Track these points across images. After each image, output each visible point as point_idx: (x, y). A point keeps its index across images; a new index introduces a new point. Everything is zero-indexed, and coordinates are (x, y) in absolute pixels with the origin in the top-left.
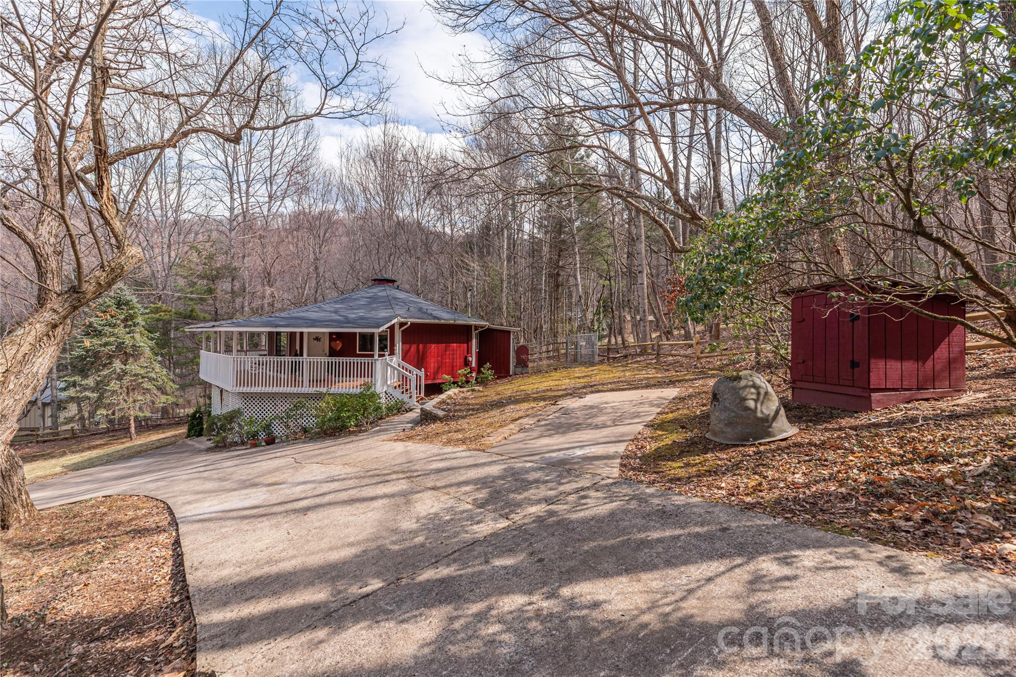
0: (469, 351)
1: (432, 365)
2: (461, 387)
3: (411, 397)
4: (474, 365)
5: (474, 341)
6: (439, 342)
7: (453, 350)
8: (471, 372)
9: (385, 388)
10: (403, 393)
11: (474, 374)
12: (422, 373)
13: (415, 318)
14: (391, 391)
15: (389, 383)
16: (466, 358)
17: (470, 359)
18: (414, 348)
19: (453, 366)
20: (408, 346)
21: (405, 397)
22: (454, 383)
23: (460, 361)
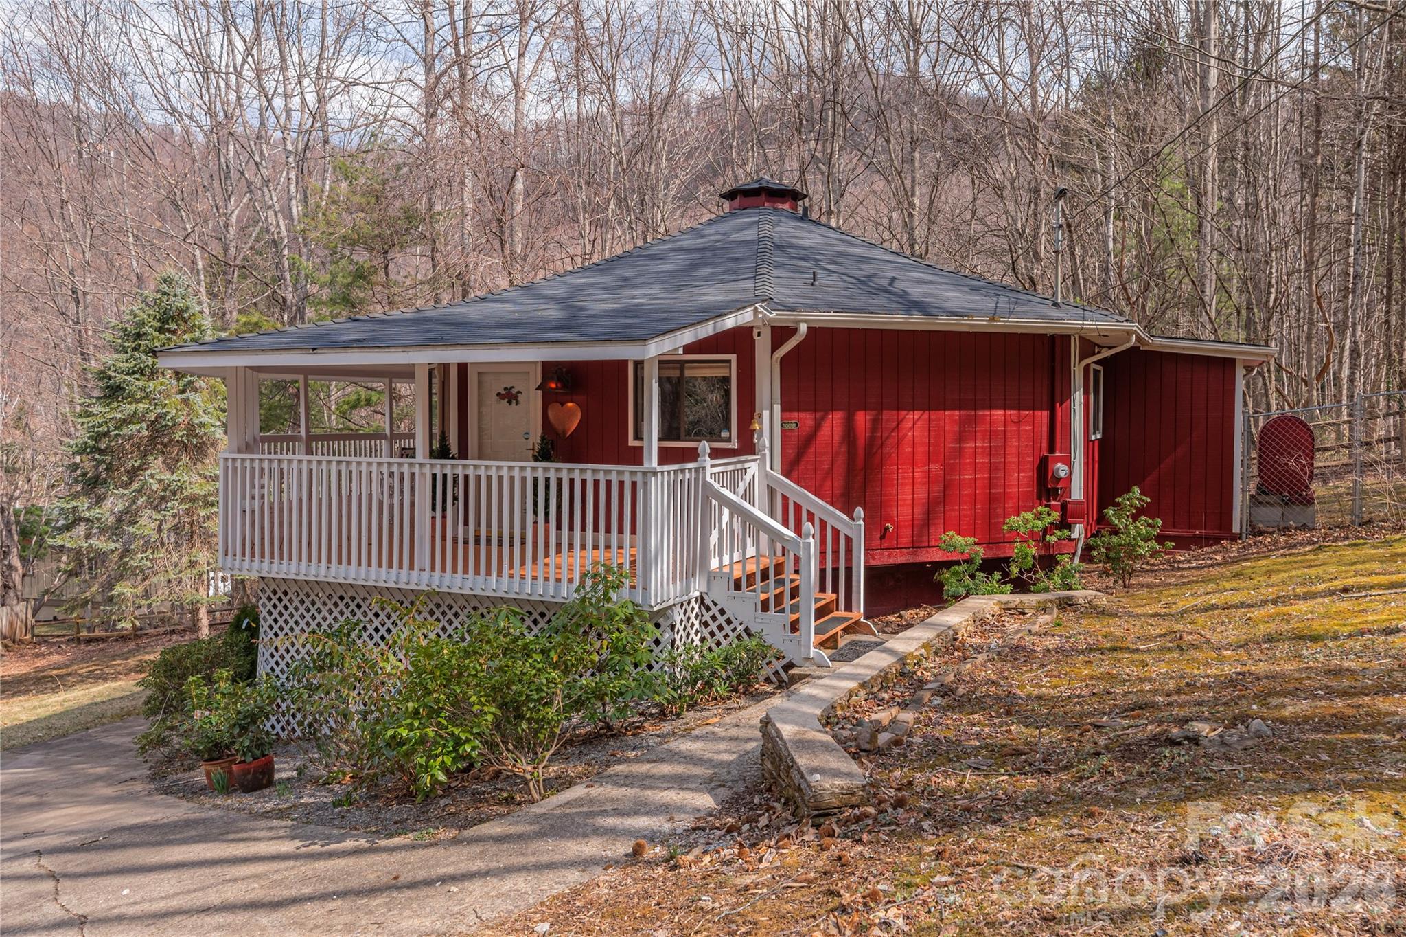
0: (1056, 437)
1: (906, 494)
2: (1021, 586)
3: (794, 626)
4: (1077, 493)
5: (1078, 397)
6: (932, 404)
7: (991, 435)
8: (1064, 524)
9: (698, 587)
10: (765, 606)
11: (1078, 531)
12: (854, 525)
13: (832, 307)
14: (721, 595)
15: (714, 564)
16: (1043, 467)
17: (1061, 470)
18: (833, 425)
19: (992, 499)
20: (808, 419)
21: (772, 628)
22: (989, 566)
23: (1021, 479)
